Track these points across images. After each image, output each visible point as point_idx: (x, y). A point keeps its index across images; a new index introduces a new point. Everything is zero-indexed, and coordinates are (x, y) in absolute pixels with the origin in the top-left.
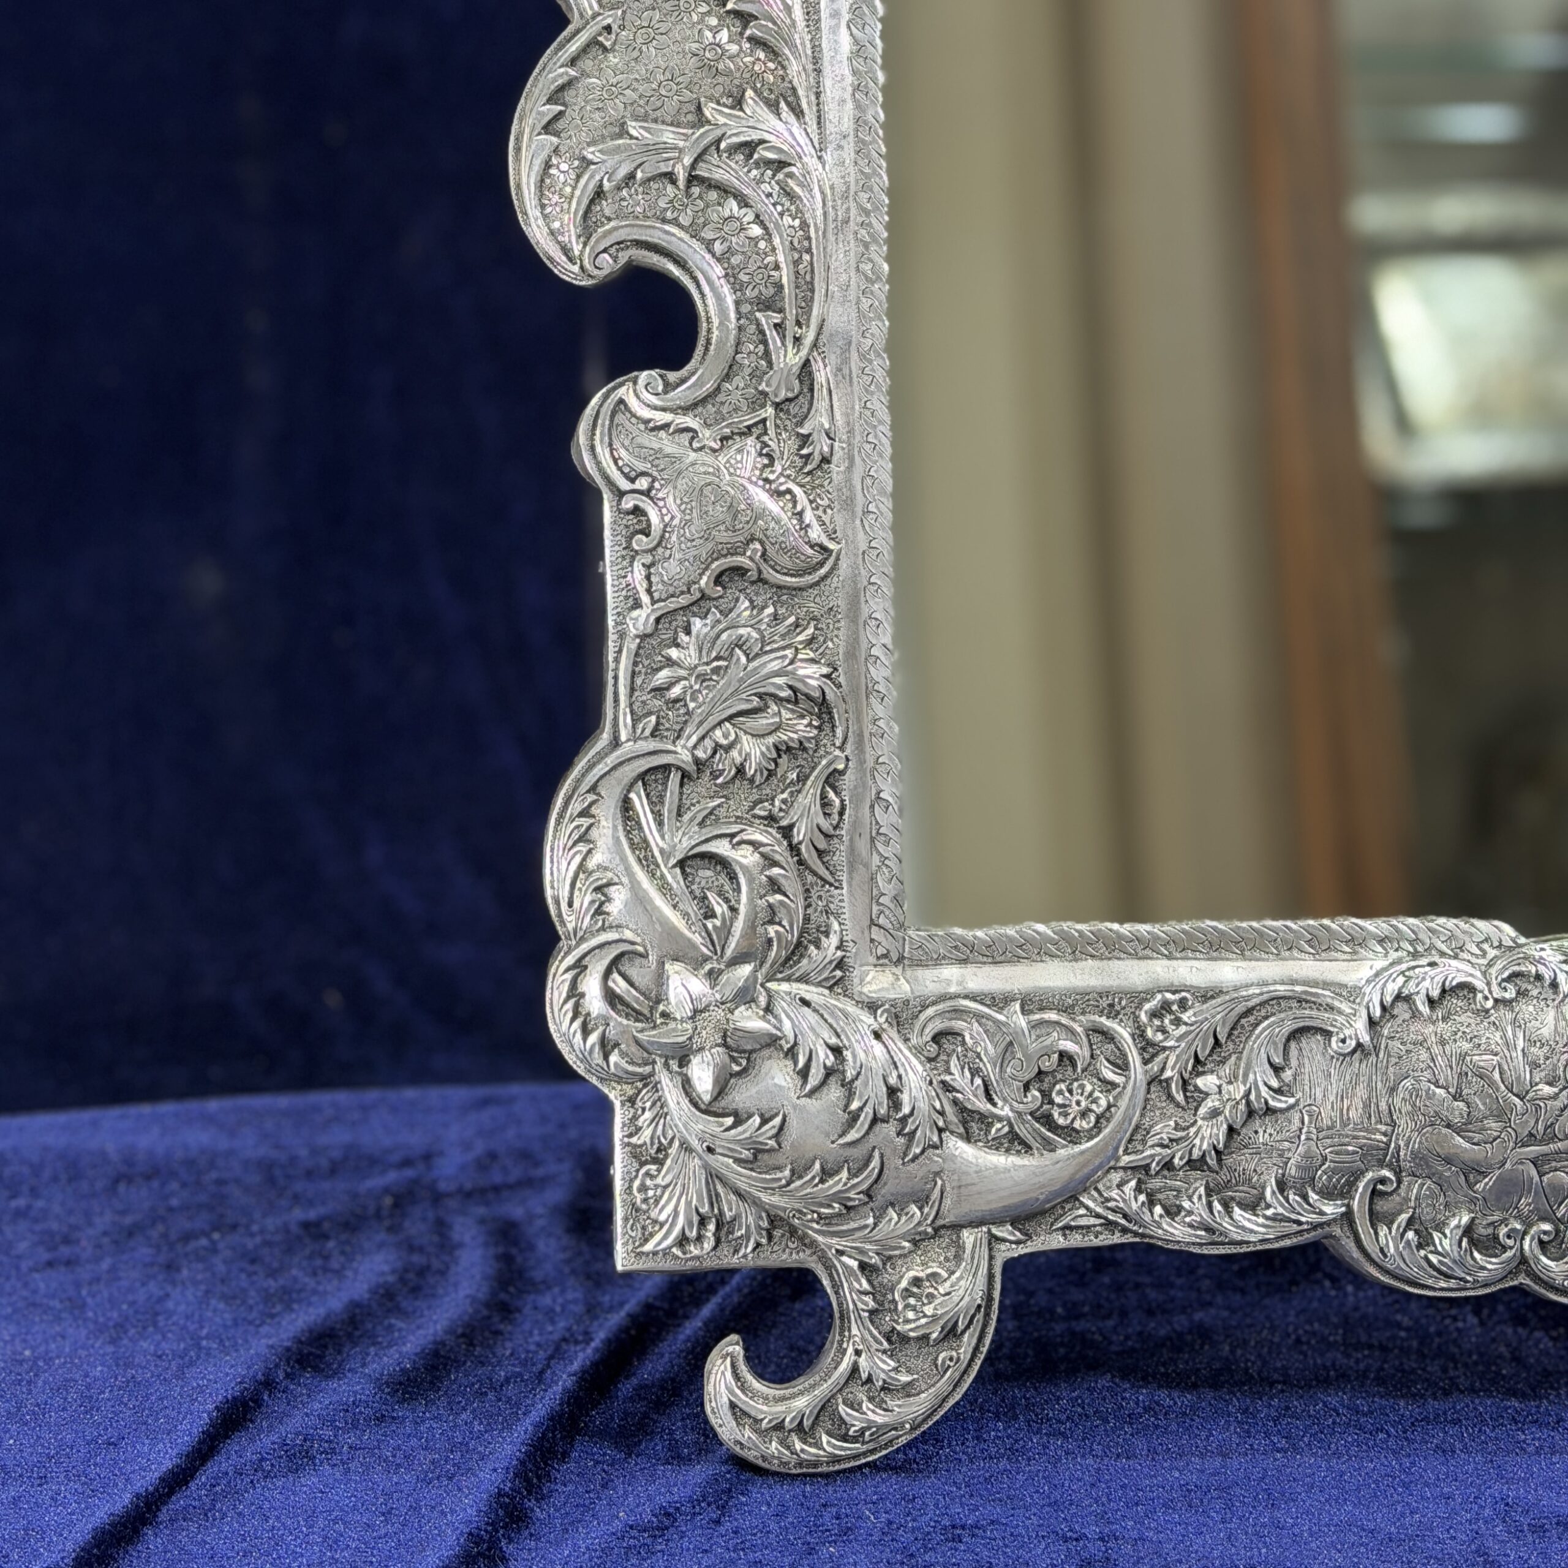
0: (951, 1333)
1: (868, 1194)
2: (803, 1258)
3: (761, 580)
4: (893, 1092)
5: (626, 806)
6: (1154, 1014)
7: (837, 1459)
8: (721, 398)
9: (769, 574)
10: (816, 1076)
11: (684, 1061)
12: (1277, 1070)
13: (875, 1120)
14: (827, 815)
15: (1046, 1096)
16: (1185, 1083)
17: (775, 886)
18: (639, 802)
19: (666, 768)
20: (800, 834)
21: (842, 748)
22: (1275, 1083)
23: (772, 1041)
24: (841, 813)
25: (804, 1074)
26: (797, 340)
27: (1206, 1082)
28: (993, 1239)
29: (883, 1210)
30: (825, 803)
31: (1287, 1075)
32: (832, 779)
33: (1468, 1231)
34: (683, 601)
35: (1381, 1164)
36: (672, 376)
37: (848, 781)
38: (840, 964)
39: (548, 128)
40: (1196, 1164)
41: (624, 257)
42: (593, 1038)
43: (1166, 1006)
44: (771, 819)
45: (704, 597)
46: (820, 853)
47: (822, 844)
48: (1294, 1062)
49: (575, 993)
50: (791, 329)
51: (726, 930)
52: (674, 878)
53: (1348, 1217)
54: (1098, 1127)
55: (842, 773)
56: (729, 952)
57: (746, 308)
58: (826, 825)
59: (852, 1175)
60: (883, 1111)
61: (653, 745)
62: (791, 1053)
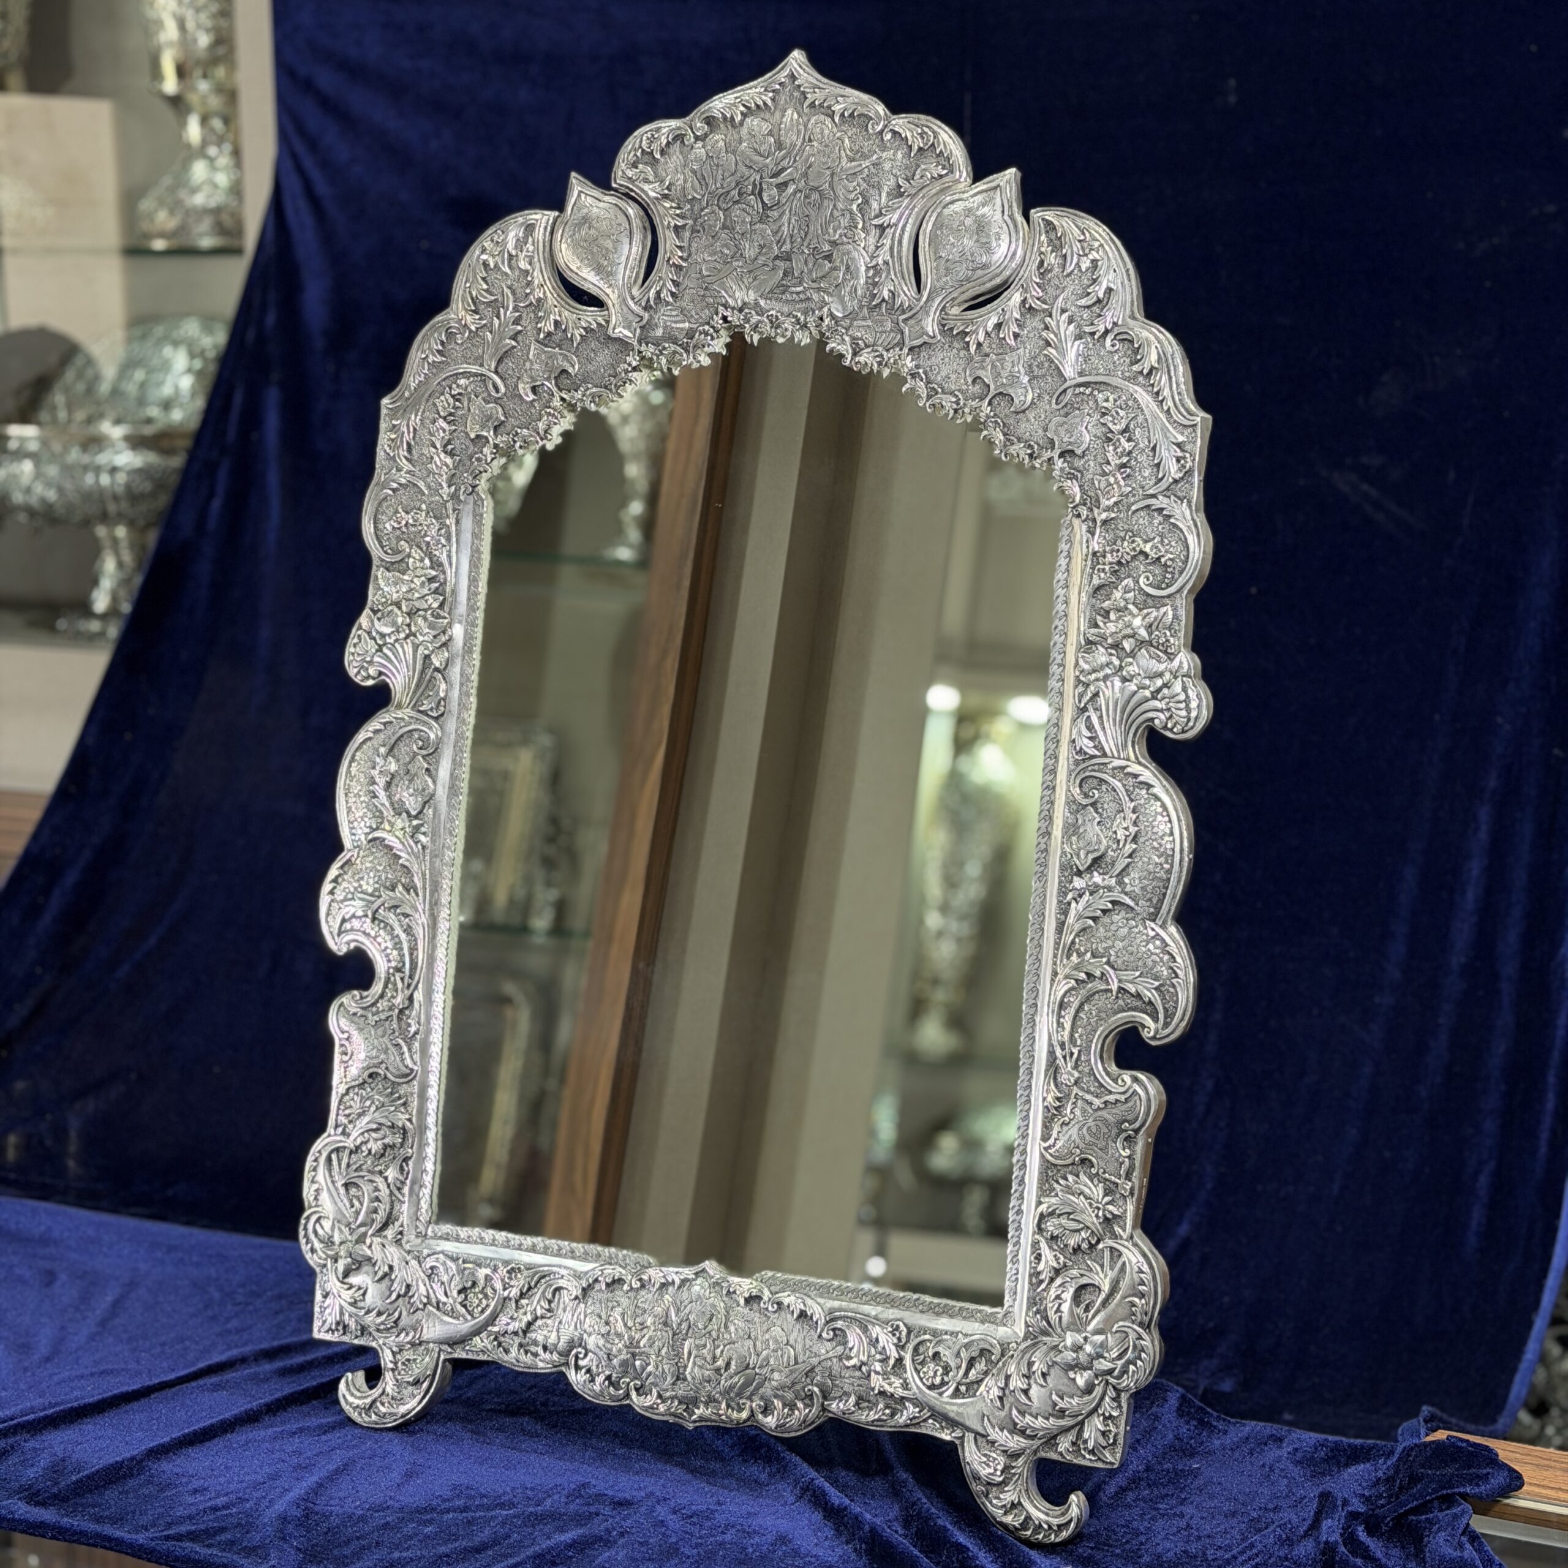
0: (417, 1383)
1: (396, 1322)
2: (374, 1344)
3: (386, 1077)
4: (408, 1287)
5: (329, 1160)
6: (508, 1272)
7: (376, 1423)
8: (379, 1005)
9: (389, 1075)
10: (380, 1274)
11: (336, 1261)
12: (550, 1302)
13: (399, 1296)
14: (402, 1173)
15: (466, 1299)
16: (517, 1302)
17: (377, 1199)
18: (334, 1156)
19: (345, 1148)
20: (390, 1180)
21: (412, 1148)
22: (547, 1307)
23: (369, 1259)
24: (408, 1174)
25: (376, 1273)
26: (409, 985)
27: (524, 1302)
28: (440, 1350)
29: (402, 1331)
30: (402, 1169)
31: (553, 1305)
32: (406, 1160)
33: (609, 1378)
34: (357, 1082)
35: (580, 1345)
36: (365, 993)
37: (411, 1163)
38: (401, 1233)
39: (332, 892)
40: (516, 1333)
41: (352, 945)
42: (309, 1246)
43: (512, 1269)
44: (381, 1173)
45: (365, 1082)
46: (399, 1189)
47: (399, 1185)
48: (556, 1300)
49: (305, 1229)
50: (406, 980)
51: (357, 1213)
52: (342, 1191)
53: (567, 1364)
54: (482, 1312)
55: (410, 1158)
56: (358, 1222)
57: (391, 971)
58: (401, 1178)
59: (389, 1315)
60: (403, 1292)
61: (338, 1138)
62: (374, 1265)
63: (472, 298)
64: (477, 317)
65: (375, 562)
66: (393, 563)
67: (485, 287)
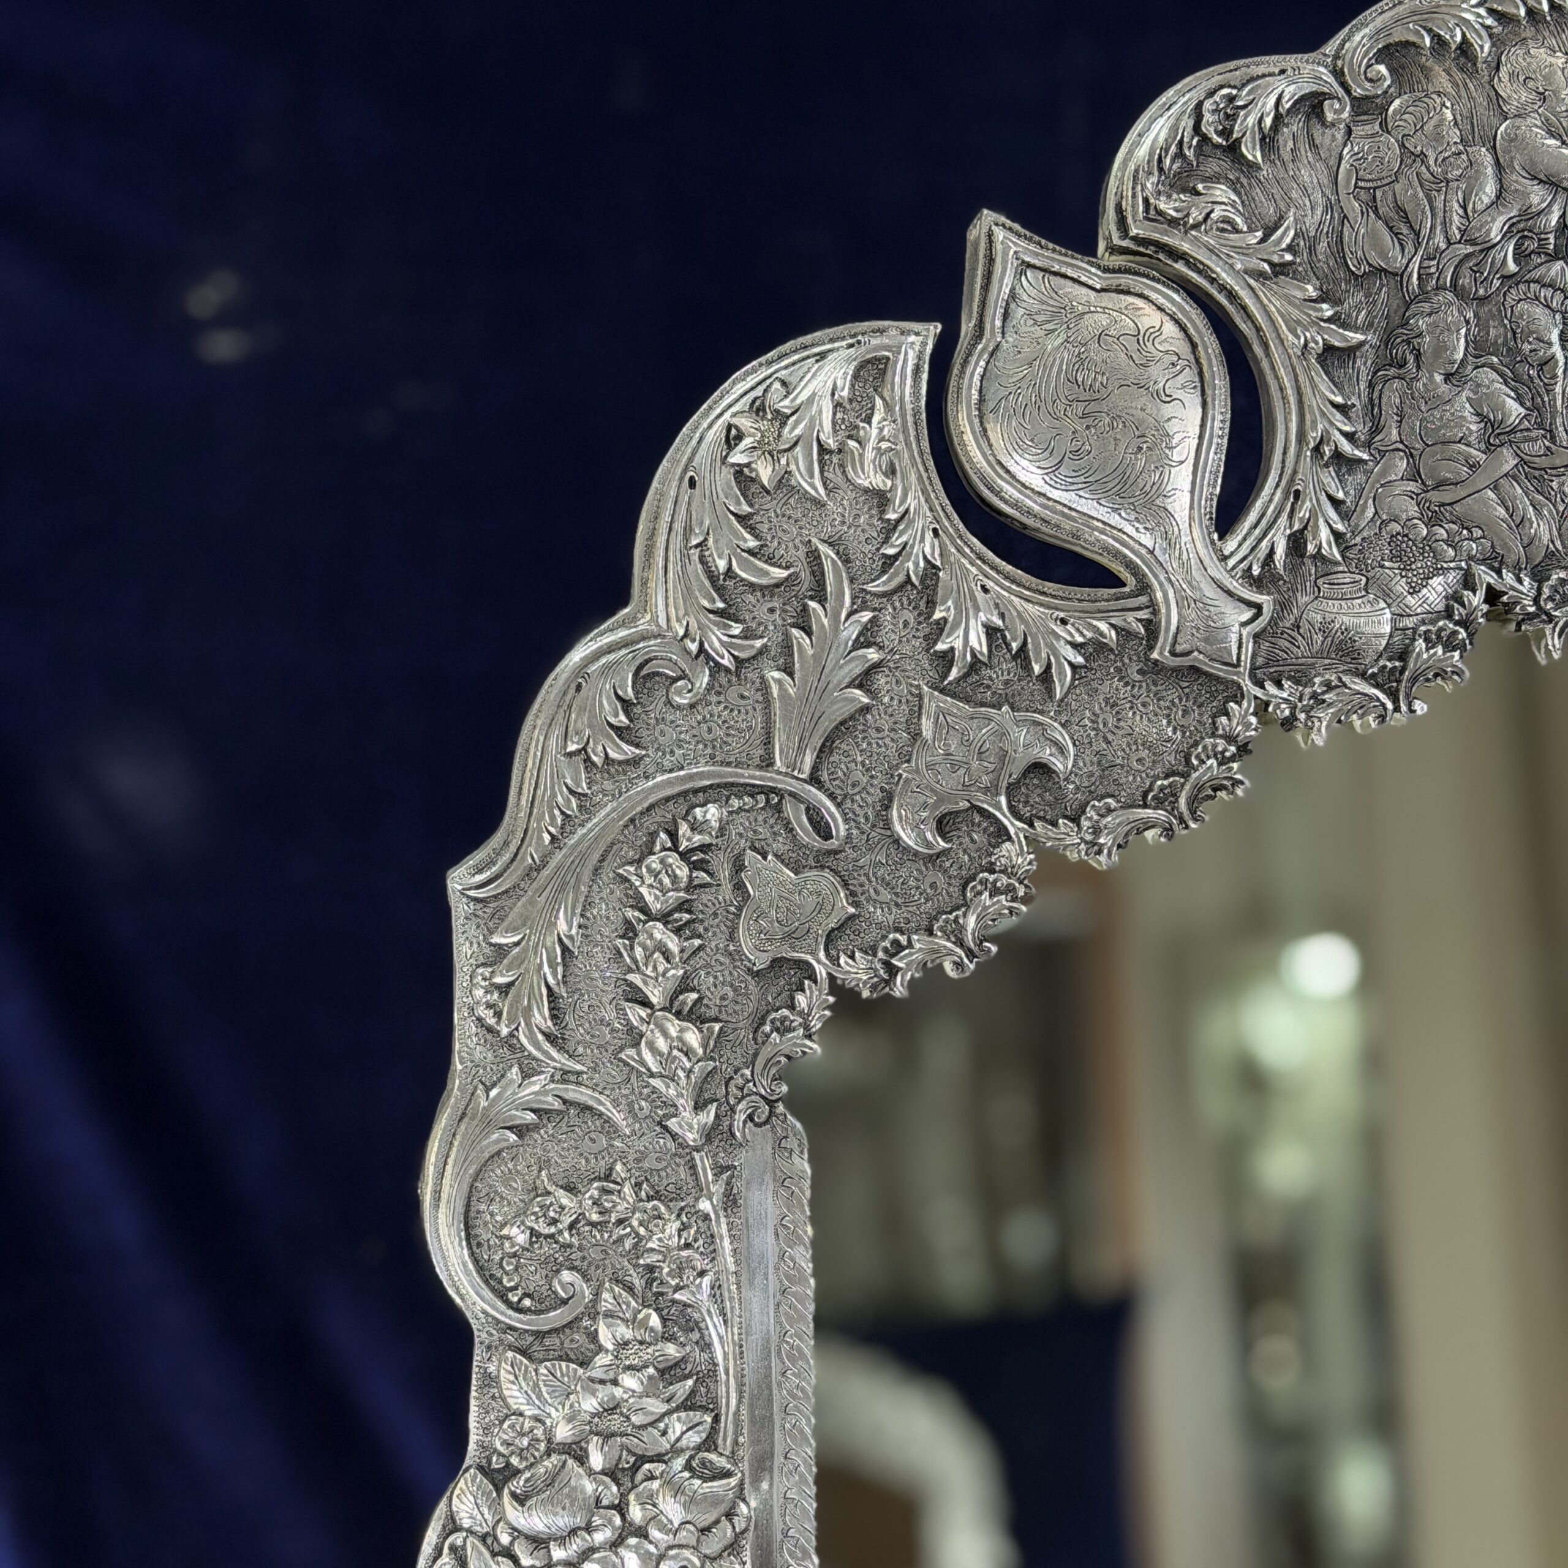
63: (712, 577)
64: (737, 629)
65: (481, 1336)
66: (540, 1335)
67: (752, 543)
